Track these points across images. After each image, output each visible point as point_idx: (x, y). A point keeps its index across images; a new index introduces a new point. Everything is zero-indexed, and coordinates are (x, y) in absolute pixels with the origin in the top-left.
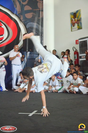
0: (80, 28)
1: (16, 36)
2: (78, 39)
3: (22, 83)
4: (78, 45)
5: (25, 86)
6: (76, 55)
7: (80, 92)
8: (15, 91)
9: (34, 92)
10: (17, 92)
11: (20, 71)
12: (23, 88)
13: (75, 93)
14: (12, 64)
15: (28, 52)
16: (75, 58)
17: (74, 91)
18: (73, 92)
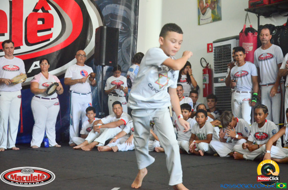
0: (217, 18)
1: (79, 32)
2: (212, 42)
3: (91, 130)
4: (213, 53)
5: (97, 137)
6: (207, 75)
7: (212, 153)
8: (74, 147)
9: (115, 151)
10: (80, 149)
11: (87, 106)
12: (93, 141)
13: (202, 154)
14: (71, 91)
15: (105, 66)
16: (206, 81)
17: (199, 151)
18: (197, 152)
